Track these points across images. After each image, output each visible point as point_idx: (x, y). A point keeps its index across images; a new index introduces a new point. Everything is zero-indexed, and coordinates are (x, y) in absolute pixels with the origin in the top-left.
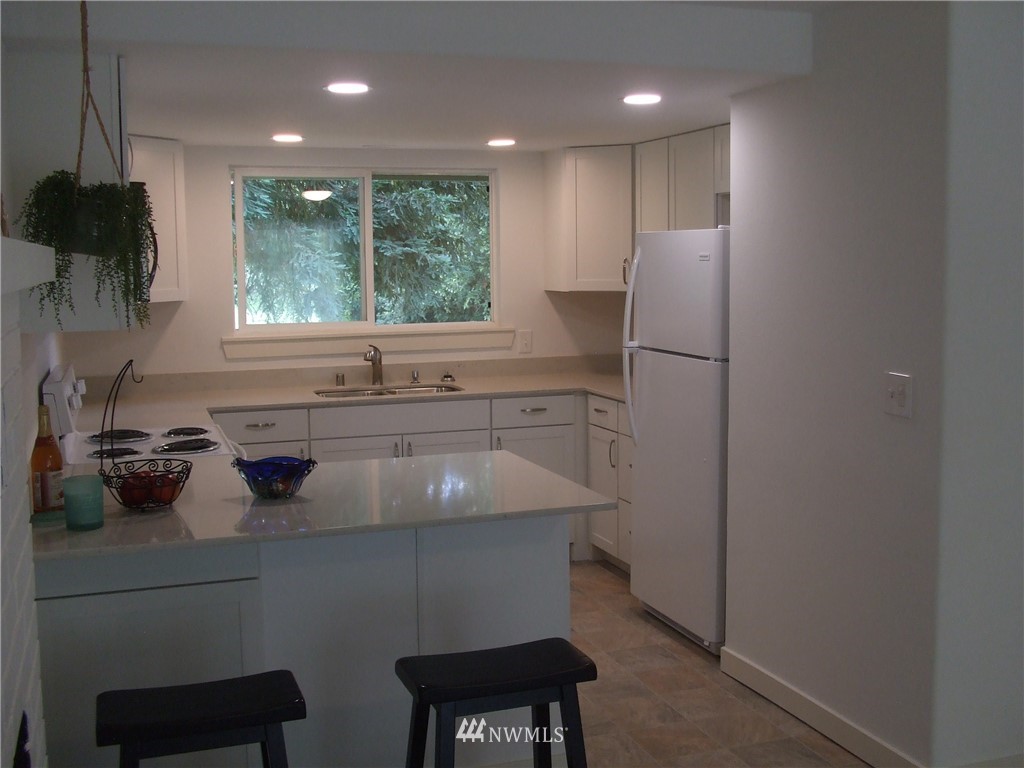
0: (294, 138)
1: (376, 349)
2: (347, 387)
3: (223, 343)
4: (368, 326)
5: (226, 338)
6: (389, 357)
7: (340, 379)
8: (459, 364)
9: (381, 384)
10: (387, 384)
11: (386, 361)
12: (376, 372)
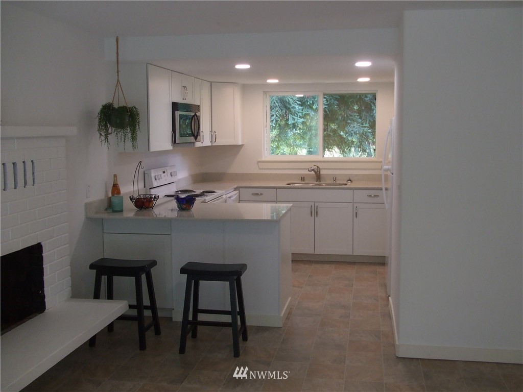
0: (275, 81)
1: (318, 167)
2: (306, 182)
3: (259, 162)
4: (313, 158)
5: (259, 160)
6: (324, 170)
7: (303, 179)
8: (356, 175)
9: (320, 181)
10: (322, 182)
11: (322, 172)
12: (318, 176)
